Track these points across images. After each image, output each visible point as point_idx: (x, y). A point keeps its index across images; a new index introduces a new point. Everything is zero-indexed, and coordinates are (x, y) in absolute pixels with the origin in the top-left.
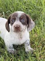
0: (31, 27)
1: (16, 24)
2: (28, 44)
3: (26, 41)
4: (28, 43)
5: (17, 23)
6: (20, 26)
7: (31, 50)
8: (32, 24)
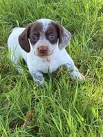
0: (66, 41)
5: (43, 42)
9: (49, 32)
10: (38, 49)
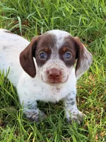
0: (85, 65)
1: (52, 67)
2: (71, 102)
3: (69, 94)
4: (72, 99)
6: (61, 73)
7: (78, 115)
8: (87, 58)
9: (65, 49)
10: (48, 72)
